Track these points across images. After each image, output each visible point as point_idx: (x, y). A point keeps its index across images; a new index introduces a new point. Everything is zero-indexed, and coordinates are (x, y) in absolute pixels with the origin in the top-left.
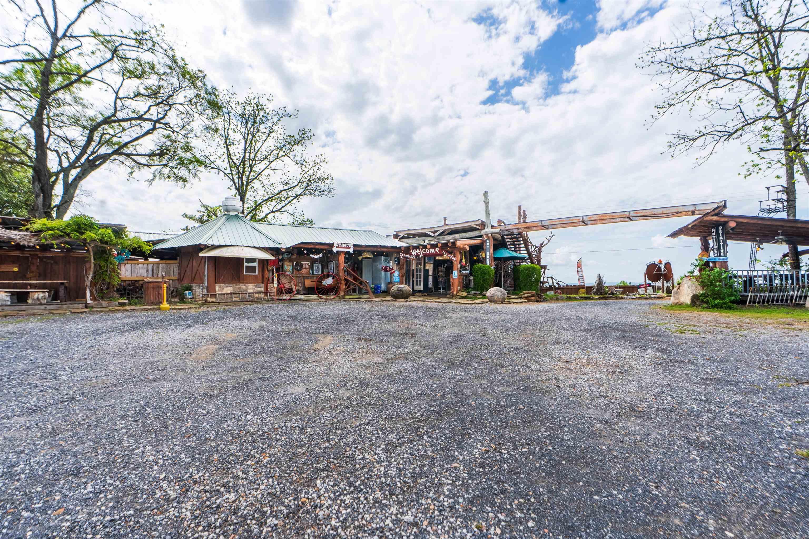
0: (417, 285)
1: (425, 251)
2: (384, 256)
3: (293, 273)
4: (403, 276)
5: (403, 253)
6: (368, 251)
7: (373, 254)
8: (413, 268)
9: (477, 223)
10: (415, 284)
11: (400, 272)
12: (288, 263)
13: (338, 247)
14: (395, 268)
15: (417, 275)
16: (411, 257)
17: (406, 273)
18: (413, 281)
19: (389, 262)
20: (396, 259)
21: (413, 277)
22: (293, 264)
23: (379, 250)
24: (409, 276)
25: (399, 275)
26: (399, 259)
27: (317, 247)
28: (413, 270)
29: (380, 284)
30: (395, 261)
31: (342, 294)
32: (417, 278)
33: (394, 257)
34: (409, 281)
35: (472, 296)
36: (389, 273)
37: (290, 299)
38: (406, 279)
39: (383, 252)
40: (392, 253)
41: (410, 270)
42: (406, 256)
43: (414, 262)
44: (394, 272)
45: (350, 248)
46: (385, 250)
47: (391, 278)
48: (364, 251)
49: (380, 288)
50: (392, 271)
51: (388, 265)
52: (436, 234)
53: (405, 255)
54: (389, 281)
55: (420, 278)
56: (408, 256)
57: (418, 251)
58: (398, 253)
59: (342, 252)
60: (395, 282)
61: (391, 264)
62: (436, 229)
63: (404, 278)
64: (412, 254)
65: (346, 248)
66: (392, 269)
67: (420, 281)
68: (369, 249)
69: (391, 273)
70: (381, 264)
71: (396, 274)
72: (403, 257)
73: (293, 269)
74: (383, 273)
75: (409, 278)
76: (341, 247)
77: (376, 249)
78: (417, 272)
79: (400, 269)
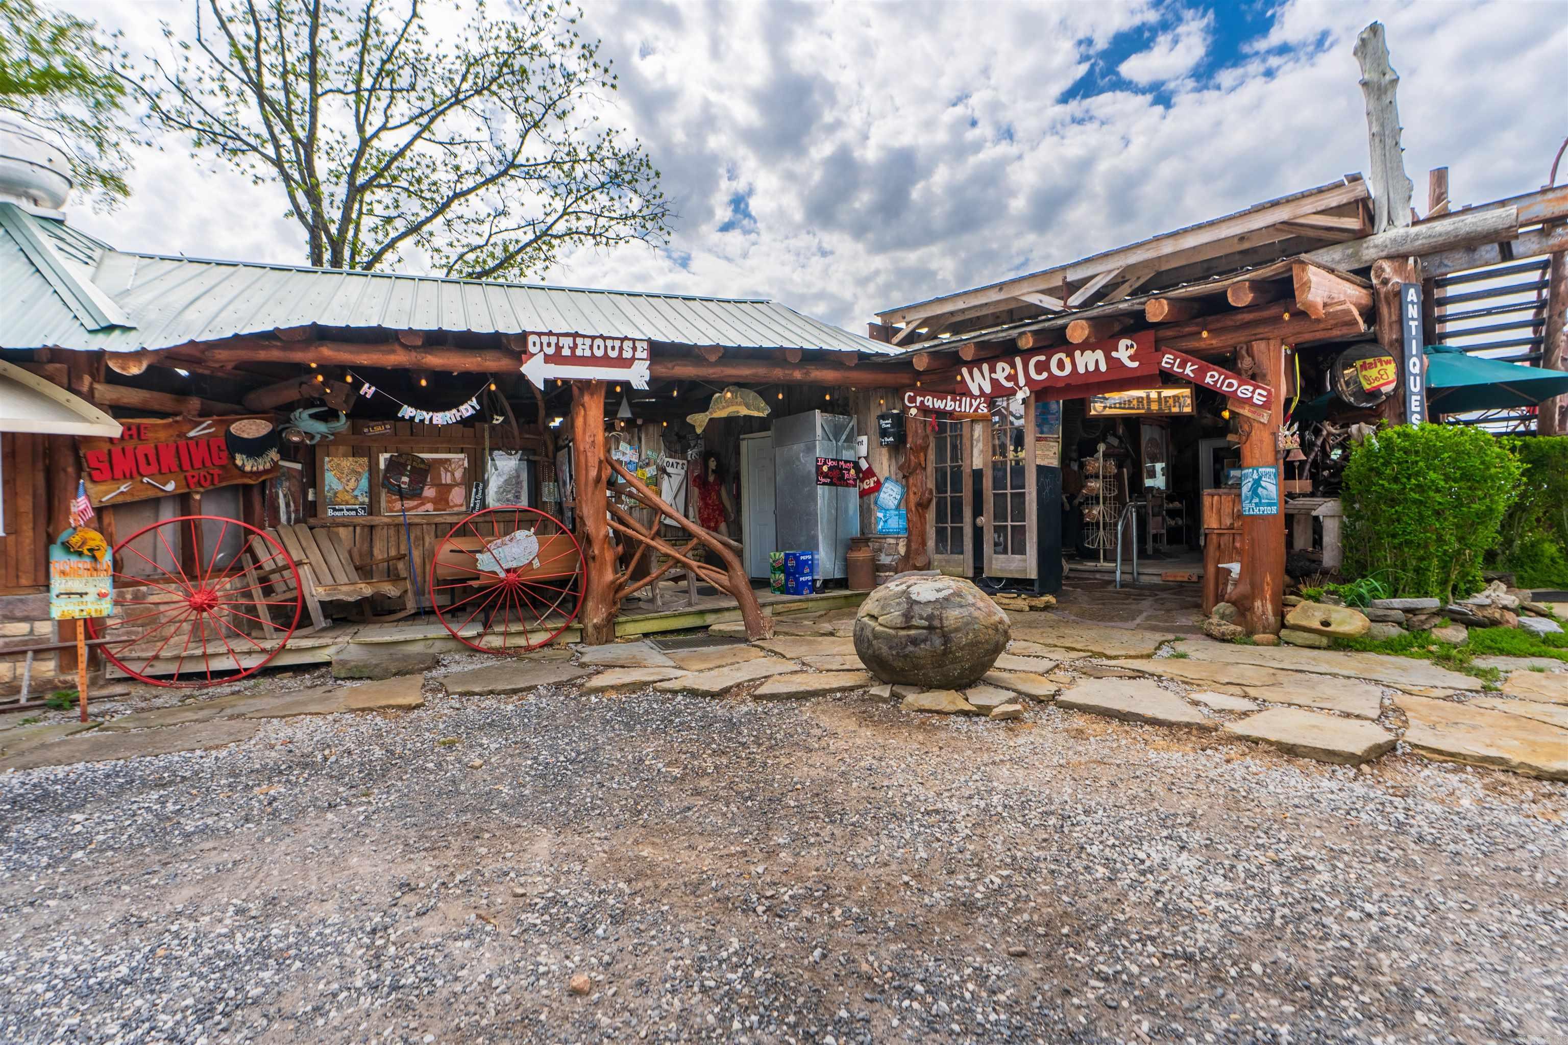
0: (1000, 548)
1: (1042, 367)
2: (825, 408)
3: (372, 508)
4: (922, 506)
5: (923, 392)
6: (741, 385)
7: (769, 399)
8: (978, 462)
9: (1333, 200)
10: (988, 548)
11: (906, 488)
12: (347, 463)
13: (556, 358)
14: (884, 466)
15: (999, 499)
16: (966, 406)
17: (940, 487)
18: (978, 533)
19: (850, 439)
20: (886, 424)
21: (978, 511)
22: (373, 468)
23: (798, 375)
24: (957, 505)
25: (905, 498)
26: (900, 421)
27: (435, 360)
28: (978, 475)
29: (813, 547)
30: (884, 433)
31: (595, 615)
32: (1000, 514)
33: (875, 413)
34: (958, 533)
35: (1394, 631)
36: (854, 492)
37: (267, 671)
38: (941, 517)
39: (823, 388)
40: (869, 391)
41: (957, 474)
42: (939, 404)
43: (978, 430)
44: (878, 486)
45: (627, 363)
46: (827, 375)
47: (865, 513)
48: (721, 385)
49: (812, 566)
50: (871, 483)
51: (847, 455)
52: (1075, 300)
53: (929, 402)
54: (855, 531)
55: (1020, 513)
56: (949, 404)
57: (1002, 371)
58: (897, 391)
59: (586, 385)
60: (884, 535)
61: (863, 450)
62: (1072, 276)
63: (931, 515)
64: (967, 393)
65: (605, 361)
66: (870, 473)
67: (1020, 532)
68: (745, 372)
69: (863, 494)
70: (811, 448)
71: (890, 494)
72: (924, 410)
73: (372, 493)
74: (823, 493)
75: (958, 515)
76: (574, 360)
77: (778, 373)
78: (998, 483)
79: (906, 474)
